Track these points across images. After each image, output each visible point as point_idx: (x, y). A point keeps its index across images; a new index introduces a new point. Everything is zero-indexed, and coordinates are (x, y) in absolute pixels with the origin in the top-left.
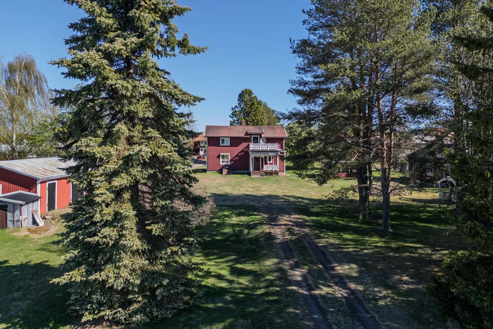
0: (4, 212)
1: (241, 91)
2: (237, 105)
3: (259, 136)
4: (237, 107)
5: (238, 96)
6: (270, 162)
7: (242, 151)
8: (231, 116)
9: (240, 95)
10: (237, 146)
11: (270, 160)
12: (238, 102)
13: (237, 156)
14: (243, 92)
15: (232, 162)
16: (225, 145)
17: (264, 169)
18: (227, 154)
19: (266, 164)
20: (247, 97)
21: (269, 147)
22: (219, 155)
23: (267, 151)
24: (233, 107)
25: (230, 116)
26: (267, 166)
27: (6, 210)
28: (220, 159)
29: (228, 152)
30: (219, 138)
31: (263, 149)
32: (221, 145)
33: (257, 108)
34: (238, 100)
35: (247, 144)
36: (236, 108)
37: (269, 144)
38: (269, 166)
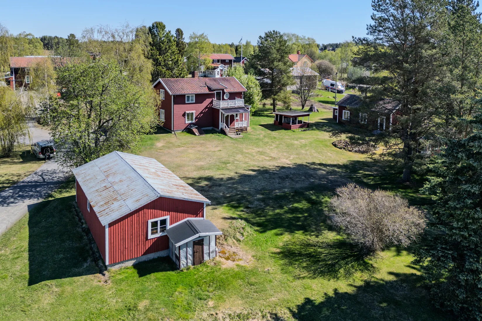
0: (201, 247)
3: (222, 91)
6: (237, 118)
7: (206, 108)
10: (201, 103)
13: (201, 113)
15: (197, 120)
16: (190, 102)
17: (235, 127)
18: (193, 112)
22: (185, 112)
23: (235, 108)
27: (202, 245)
28: (185, 118)
29: (193, 110)
30: (184, 95)
31: (231, 105)
32: (186, 102)
35: (211, 99)
37: (236, 101)
38: (239, 123)
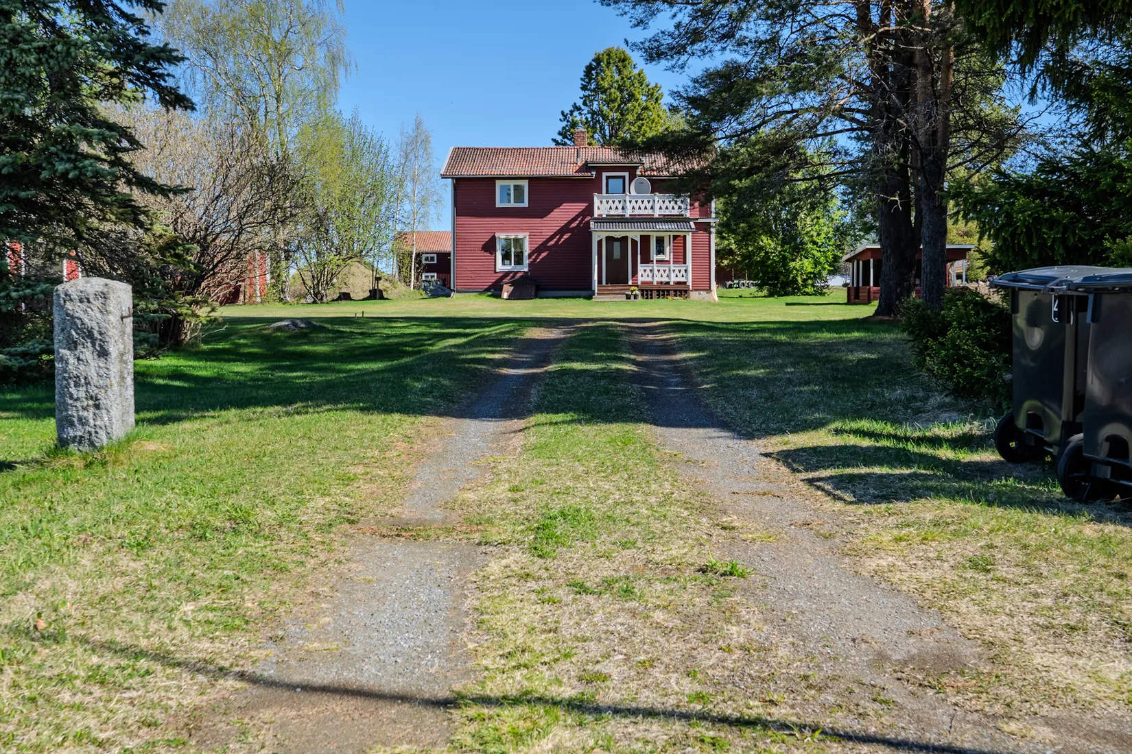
1: (593, 57)
2: (580, 103)
3: (627, 174)
4: (579, 109)
5: (582, 75)
6: (661, 257)
8: (559, 138)
9: (589, 69)
10: (551, 210)
11: (660, 251)
12: (582, 93)
14: (598, 60)
16: (512, 204)
17: (640, 279)
18: (520, 235)
19: (647, 260)
20: (610, 76)
21: (657, 206)
22: (493, 238)
23: (650, 220)
24: (567, 111)
25: (554, 140)
26: (648, 267)
28: (494, 253)
29: (522, 230)
30: (492, 181)
31: (637, 212)
32: (499, 204)
33: (646, 108)
34: (584, 88)
35: (587, 200)
36: (576, 113)
37: (658, 197)
38: (655, 266)
